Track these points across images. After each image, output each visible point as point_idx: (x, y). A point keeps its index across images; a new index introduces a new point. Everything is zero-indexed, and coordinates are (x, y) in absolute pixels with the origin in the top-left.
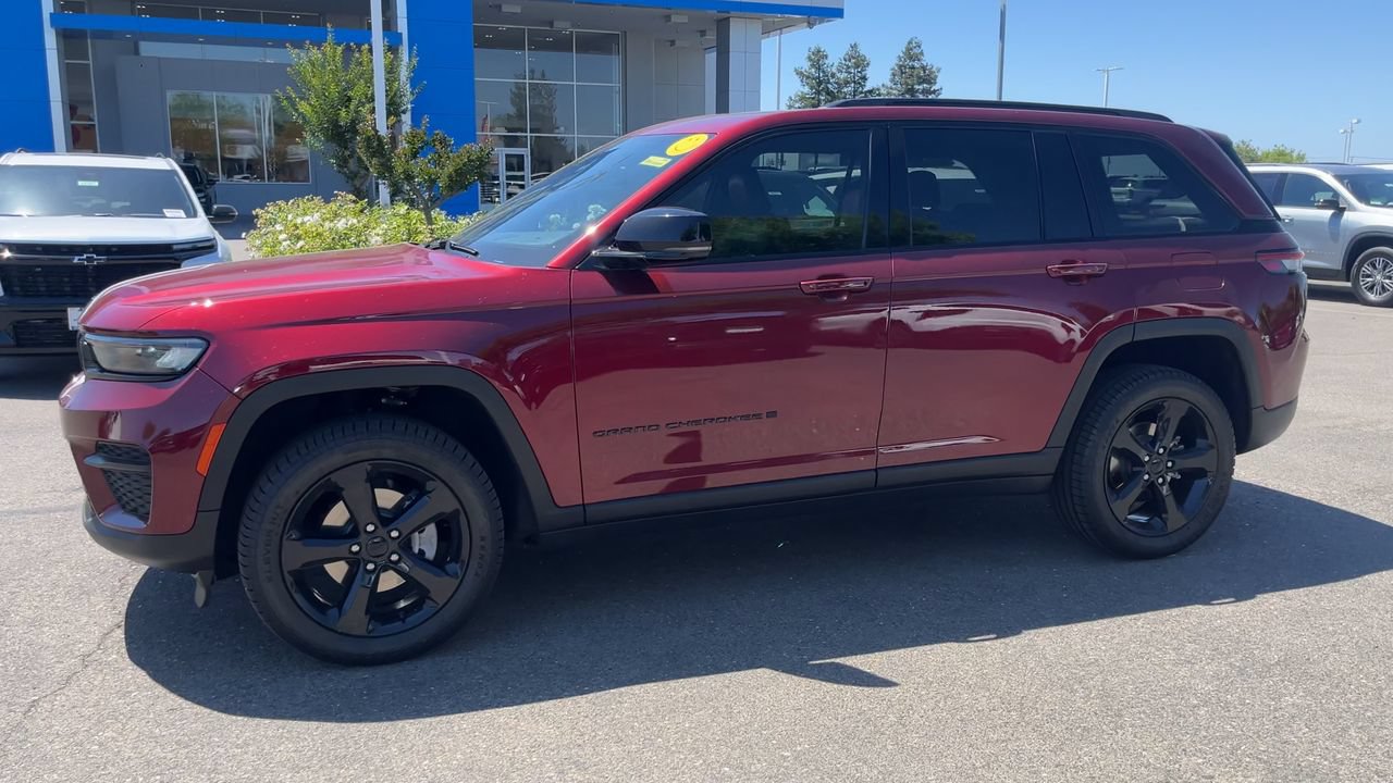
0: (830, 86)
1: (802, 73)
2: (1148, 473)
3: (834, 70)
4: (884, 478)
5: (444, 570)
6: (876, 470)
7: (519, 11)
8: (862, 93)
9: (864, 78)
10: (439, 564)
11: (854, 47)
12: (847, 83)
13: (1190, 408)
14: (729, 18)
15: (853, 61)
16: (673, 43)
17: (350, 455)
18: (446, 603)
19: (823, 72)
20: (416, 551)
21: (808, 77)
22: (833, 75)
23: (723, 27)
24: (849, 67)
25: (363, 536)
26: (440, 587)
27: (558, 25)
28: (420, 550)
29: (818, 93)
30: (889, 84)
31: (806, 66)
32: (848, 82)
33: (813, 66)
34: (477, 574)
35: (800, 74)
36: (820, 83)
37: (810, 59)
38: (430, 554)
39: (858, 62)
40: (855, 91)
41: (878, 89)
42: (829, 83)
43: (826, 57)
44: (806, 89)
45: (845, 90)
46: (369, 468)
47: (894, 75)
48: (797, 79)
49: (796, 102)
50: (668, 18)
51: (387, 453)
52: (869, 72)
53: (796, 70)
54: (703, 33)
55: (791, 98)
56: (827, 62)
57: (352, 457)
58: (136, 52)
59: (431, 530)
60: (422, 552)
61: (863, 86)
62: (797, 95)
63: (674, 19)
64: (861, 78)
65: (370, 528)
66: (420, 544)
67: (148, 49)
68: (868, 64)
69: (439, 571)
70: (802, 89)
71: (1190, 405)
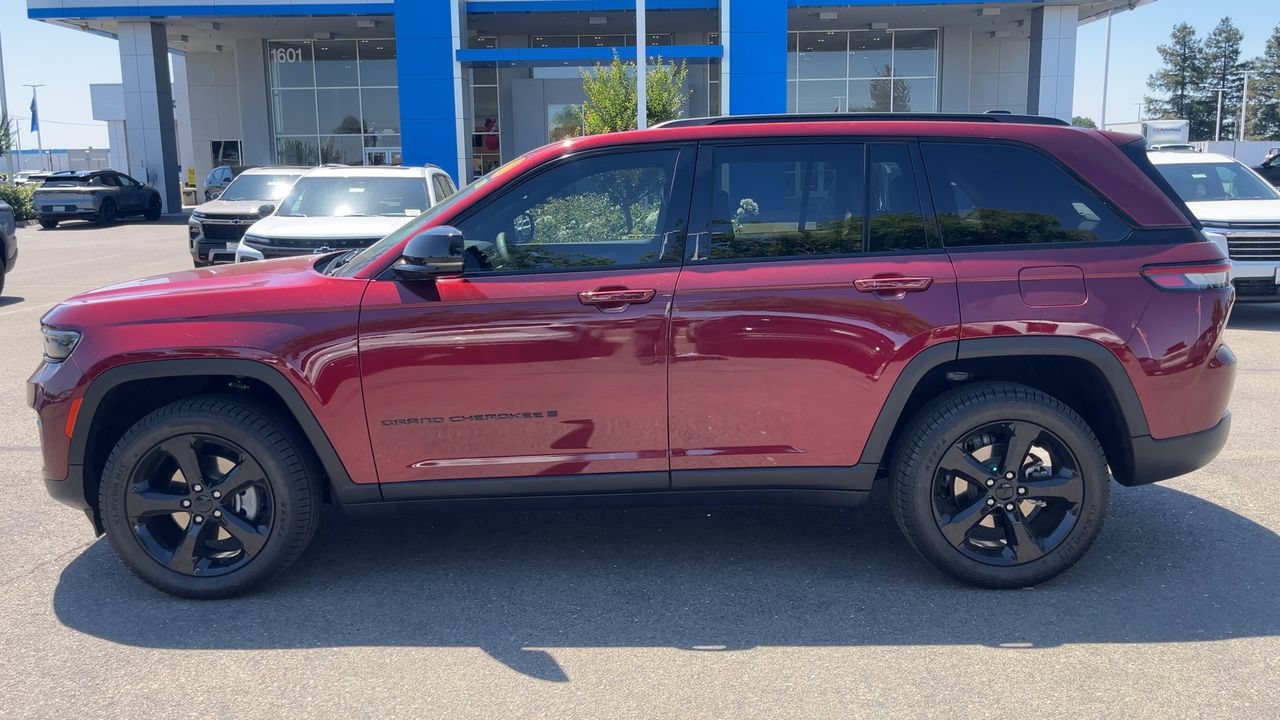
0: (1196, 62)
1: (1165, 50)
2: (993, 498)
3: (1202, 45)
4: (678, 480)
5: (256, 528)
6: (670, 471)
7: (836, 17)
8: (1233, 67)
9: (1236, 52)
10: (255, 523)
11: (1225, 21)
12: (1216, 58)
13: (1042, 432)
14: (1043, 7)
15: (1224, 35)
16: (993, 34)
17: (175, 428)
18: (257, 555)
19: (1190, 48)
20: (238, 509)
21: (1172, 54)
22: (1200, 51)
23: (1037, 15)
24: (1218, 42)
25: (192, 493)
26: (253, 541)
27: (875, 26)
28: (241, 509)
29: (1183, 69)
30: (1264, 57)
31: (1169, 43)
32: (1218, 57)
33: (1177, 43)
34: (279, 534)
35: (1163, 51)
36: (1185, 60)
37: (1174, 36)
38: (251, 512)
39: (1229, 36)
40: (1225, 67)
41: (1252, 63)
42: (1196, 58)
43: (1193, 33)
44: (1170, 67)
45: (1215, 65)
46: (194, 440)
47: (1270, 47)
48: (1160, 58)
49: (1158, 79)
50: (980, 11)
51: (204, 429)
52: (1242, 46)
53: (1158, 48)
54: (1021, 22)
55: (1152, 76)
56: (1193, 38)
57: (177, 430)
58: (531, 76)
59: (251, 492)
60: (243, 512)
61: (1234, 60)
62: (1158, 73)
63: (986, 12)
64: (1233, 52)
65: (198, 488)
66: (241, 504)
67: (539, 73)
68: (1241, 38)
69: (253, 529)
70: (1164, 66)
71: (1041, 429)
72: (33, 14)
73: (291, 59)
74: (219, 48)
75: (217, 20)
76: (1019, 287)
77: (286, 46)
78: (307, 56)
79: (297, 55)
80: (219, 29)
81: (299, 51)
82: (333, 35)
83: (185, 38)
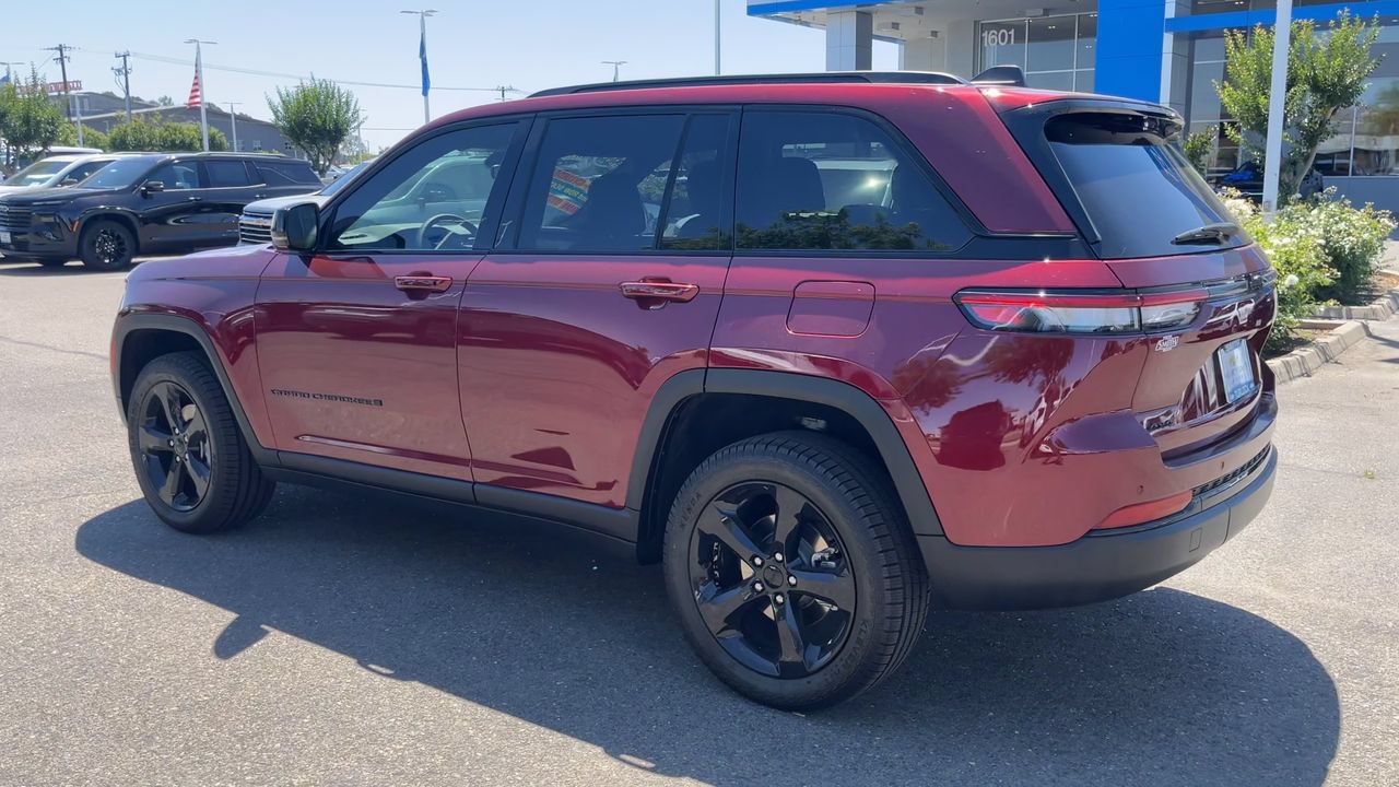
2: (761, 582)
18: (203, 499)
25: (174, 435)
28: (204, 456)
51: (173, 378)
57: (159, 377)
60: (205, 459)
65: (177, 431)
66: (204, 451)
71: (806, 501)
72: (753, 10)
73: (1003, 41)
74: (934, 34)
75: (918, 4)
76: (791, 304)
77: (998, 26)
78: (1019, 37)
79: (1010, 36)
80: (922, 13)
81: (1012, 32)
82: (1046, 12)
83: (895, 26)
